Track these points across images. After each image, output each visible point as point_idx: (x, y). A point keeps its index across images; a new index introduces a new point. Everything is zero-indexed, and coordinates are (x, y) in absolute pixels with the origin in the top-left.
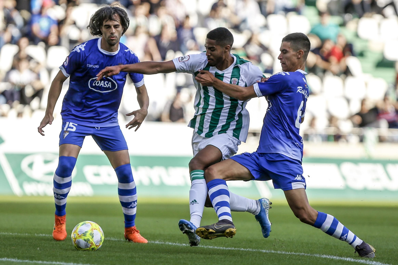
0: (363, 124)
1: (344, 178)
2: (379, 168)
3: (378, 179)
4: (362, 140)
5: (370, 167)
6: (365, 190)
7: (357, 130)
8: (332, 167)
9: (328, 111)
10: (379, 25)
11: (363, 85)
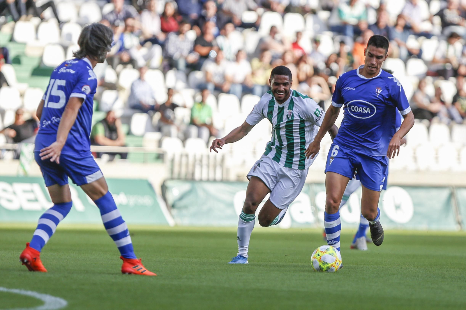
0: (18, 139)
2: (36, 187)
3: (36, 200)
4: (17, 157)
5: (27, 186)
6: (21, 210)
7: (11, 146)
10: (37, 29)
11: (18, 95)
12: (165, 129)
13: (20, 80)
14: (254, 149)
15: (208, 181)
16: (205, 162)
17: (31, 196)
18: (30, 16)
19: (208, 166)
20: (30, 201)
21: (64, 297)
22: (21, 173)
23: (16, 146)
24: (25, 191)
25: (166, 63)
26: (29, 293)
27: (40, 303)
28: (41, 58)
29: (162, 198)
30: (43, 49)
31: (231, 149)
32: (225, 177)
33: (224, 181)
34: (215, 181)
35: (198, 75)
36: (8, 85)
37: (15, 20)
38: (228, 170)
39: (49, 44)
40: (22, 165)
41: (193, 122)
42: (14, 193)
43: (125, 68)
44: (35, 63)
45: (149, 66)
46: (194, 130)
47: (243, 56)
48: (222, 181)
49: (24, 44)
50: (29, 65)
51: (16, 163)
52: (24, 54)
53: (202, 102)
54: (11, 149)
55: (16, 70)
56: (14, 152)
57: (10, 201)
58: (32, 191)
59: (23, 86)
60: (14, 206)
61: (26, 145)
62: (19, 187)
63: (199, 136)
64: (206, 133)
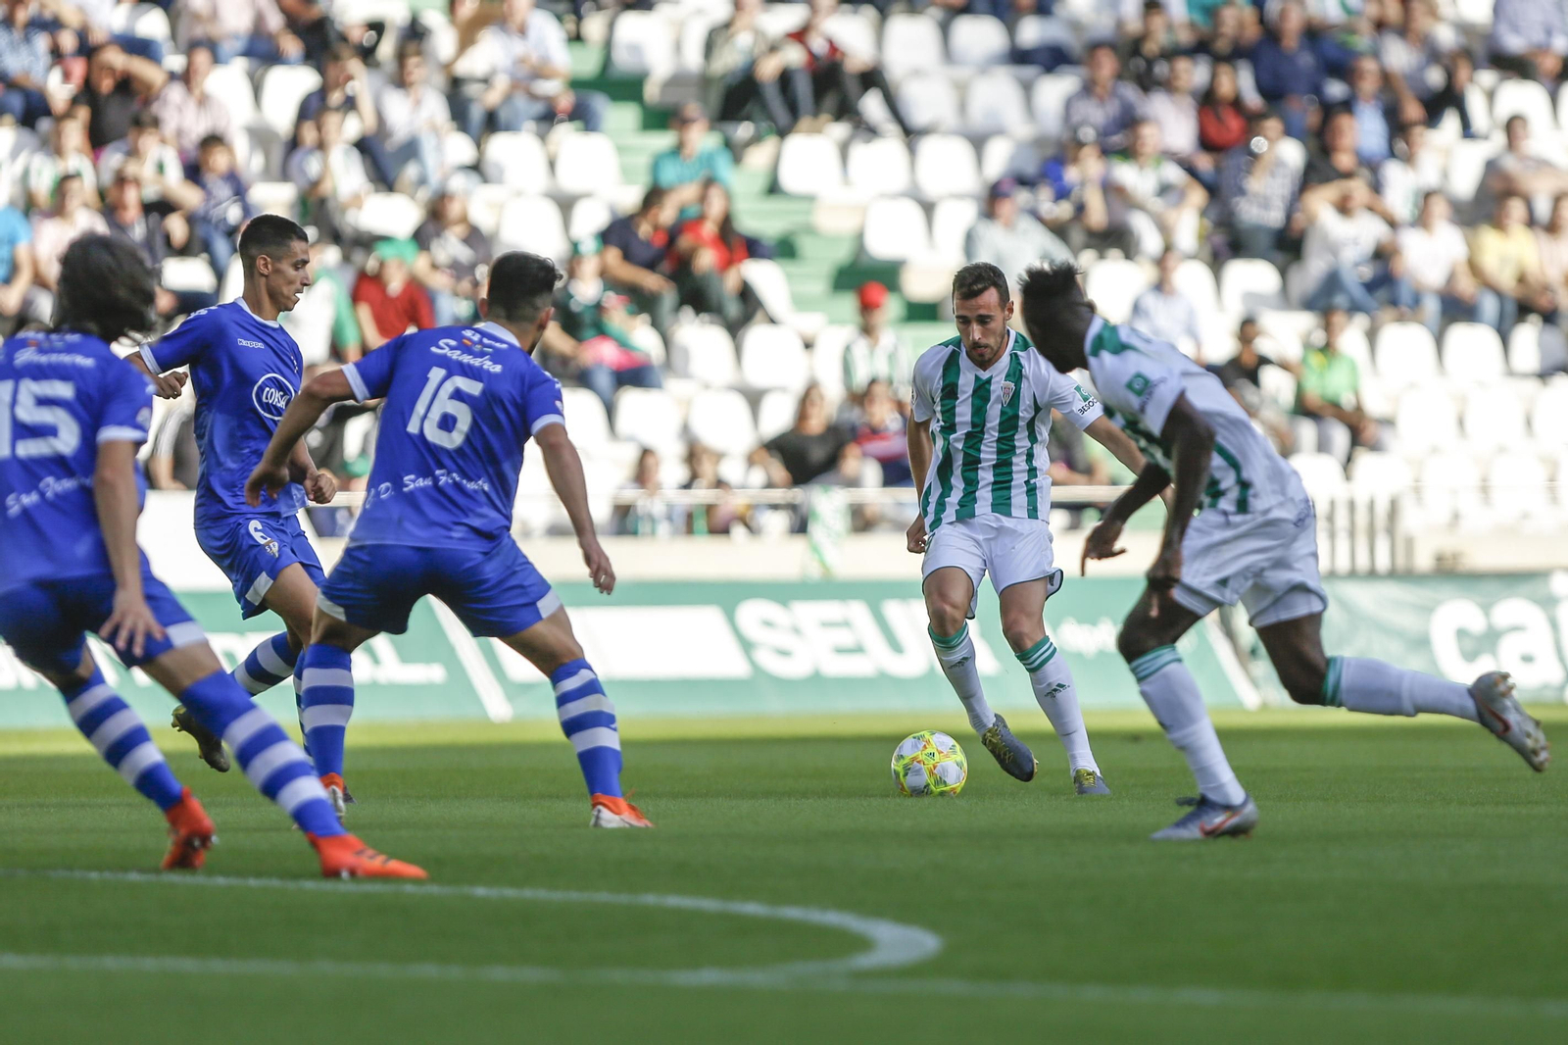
1: (747, 646)
2: (857, 611)
3: (859, 649)
4: (801, 526)
5: (831, 610)
6: (816, 680)
7: (779, 495)
8: (710, 617)
9: (686, 430)
10: (844, 150)
11: (799, 345)
13: (801, 303)
14: (1484, 480)
15: (1353, 574)
16: (1342, 520)
17: (845, 638)
18: (825, 117)
19: (1352, 534)
20: (840, 650)
21: (932, 926)
22: (815, 572)
23: (797, 494)
24: (827, 625)
25: (1219, 239)
26: (833, 918)
27: (863, 944)
28: (859, 238)
29: (1221, 630)
30: (864, 210)
31: (1417, 481)
32: (1401, 562)
33: (1402, 574)
34: (1372, 574)
36: (772, 321)
37: (783, 133)
38: (1410, 543)
39: (884, 196)
40: (815, 549)
41: (1303, 409)
42: (796, 631)
43: (1102, 256)
44: (842, 254)
45: (1174, 252)
46: (1307, 431)
47: (1439, 209)
48: (1393, 575)
49: (810, 199)
50: (823, 257)
51: (799, 544)
52: (810, 230)
53: (1328, 349)
54: (782, 502)
55: (789, 277)
56: (790, 512)
57: (784, 653)
58: (846, 624)
59: (812, 322)
60: (794, 668)
61: (826, 491)
62: (808, 612)
63: (1323, 446)
64: (1340, 436)
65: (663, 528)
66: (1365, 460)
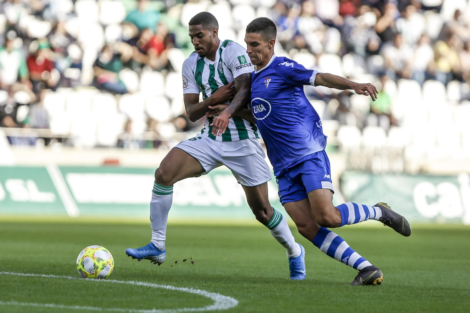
2: (206, 180)
3: (204, 193)
6: (190, 206)
9: (146, 113)
12: (342, 117)
20: (200, 194)
21: (235, 297)
32: (406, 169)
35: (377, 61)
45: (325, 51)
48: (404, 173)
63: (378, 125)
64: (385, 122)
65: (132, 146)
66: (394, 131)
